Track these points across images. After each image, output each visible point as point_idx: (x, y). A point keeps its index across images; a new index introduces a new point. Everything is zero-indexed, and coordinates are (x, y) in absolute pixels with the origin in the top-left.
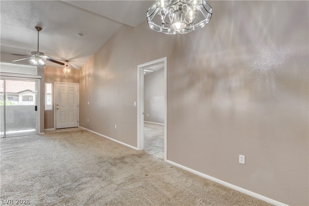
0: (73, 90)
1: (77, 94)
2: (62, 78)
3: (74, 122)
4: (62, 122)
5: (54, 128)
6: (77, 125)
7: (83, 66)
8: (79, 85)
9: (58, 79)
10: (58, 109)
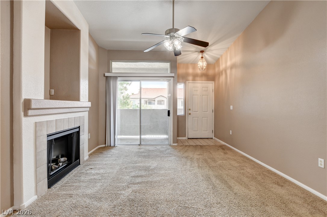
0: (207, 91)
1: (212, 95)
2: (195, 77)
3: (208, 132)
4: (194, 131)
5: (185, 137)
6: (212, 135)
7: (222, 56)
8: (214, 84)
9: (190, 78)
10: (190, 114)
